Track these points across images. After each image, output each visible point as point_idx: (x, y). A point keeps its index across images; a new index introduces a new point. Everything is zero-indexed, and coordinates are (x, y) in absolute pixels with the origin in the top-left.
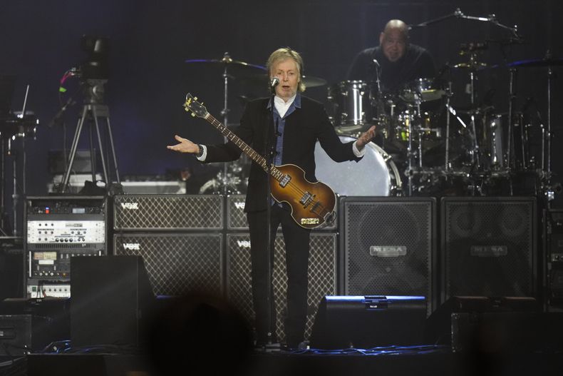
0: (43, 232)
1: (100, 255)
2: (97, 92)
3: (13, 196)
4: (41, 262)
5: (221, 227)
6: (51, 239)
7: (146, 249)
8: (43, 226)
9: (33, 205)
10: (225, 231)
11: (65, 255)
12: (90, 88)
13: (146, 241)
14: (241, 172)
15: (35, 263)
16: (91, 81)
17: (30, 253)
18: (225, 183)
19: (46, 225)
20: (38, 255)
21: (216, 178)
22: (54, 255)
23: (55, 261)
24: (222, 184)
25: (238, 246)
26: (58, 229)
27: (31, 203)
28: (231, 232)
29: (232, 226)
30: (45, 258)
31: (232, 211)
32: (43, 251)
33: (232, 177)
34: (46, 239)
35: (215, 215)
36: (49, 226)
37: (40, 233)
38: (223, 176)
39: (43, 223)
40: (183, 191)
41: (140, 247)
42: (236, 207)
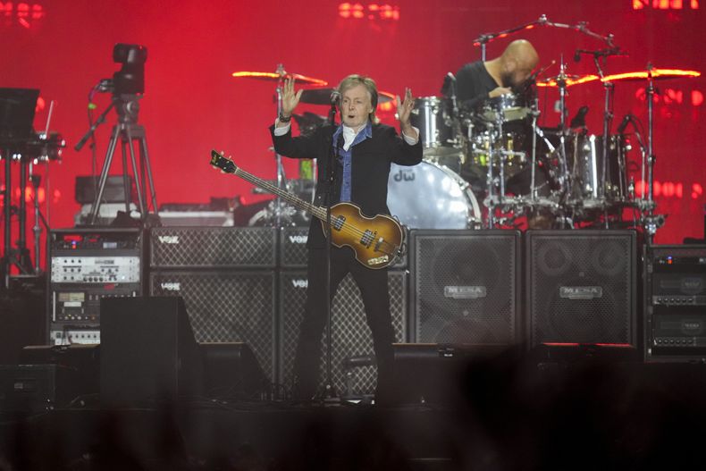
0: (69, 270)
1: (134, 295)
2: (131, 108)
3: (36, 228)
4: (67, 304)
5: (274, 264)
6: (78, 278)
7: (187, 289)
8: (69, 263)
9: (58, 239)
10: (278, 268)
11: (94, 297)
12: (124, 105)
13: (188, 280)
15: (60, 305)
16: (124, 96)
17: (54, 294)
18: (278, 214)
19: (73, 261)
20: (63, 296)
21: (268, 209)
22: (81, 296)
23: (82, 303)
24: (274, 214)
25: (293, 286)
26: (86, 266)
27: (55, 236)
28: (286, 269)
29: (286, 262)
30: (72, 299)
31: (286, 247)
32: (69, 292)
33: (286, 206)
34: (72, 278)
35: (266, 251)
36: (76, 263)
37: (65, 270)
38: (276, 206)
39: (69, 259)
40: (230, 223)
41: (180, 287)
42: (290, 241)
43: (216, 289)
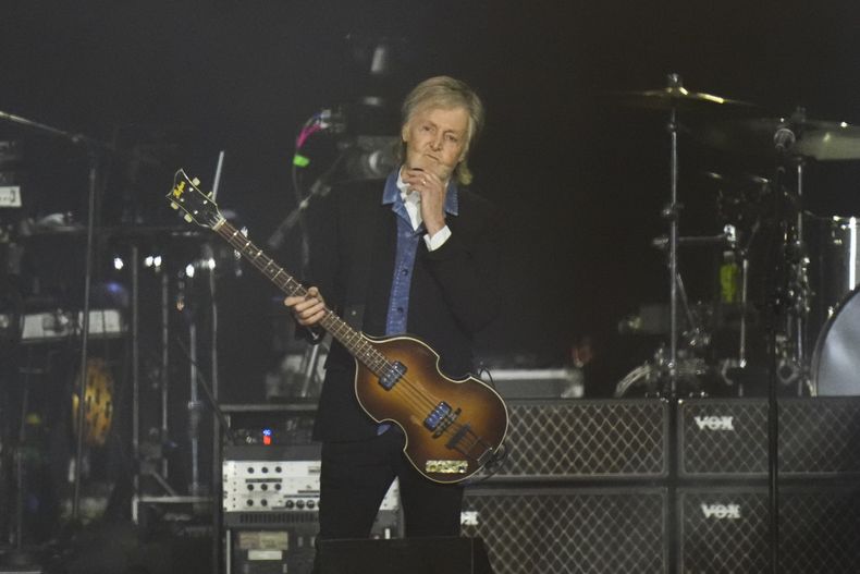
0: (257, 486)
1: (388, 536)
2: (378, 164)
3: (191, 404)
4: (254, 555)
5: (664, 472)
6: (276, 501)
7: (492, 523)
8: (258, 474)
9: (235, 426)
10: (673, 482)
11: (307, 540)
12: (364, 157)
13: (493, 506)
14: (707, 348)
15: (240, 557)
16: (365, 141)
17: (228, 533)
18: (672, 372)
19: (265, 470)
20: (245, 539)
21: (653, 362)
22: (282, 537)
23: (285, 553)
24: (666, 373)
25: (703, 515)
26: (292, 480)
27: (229, 419)
28: (688, 483)
29: (689, 470)
30: (262, 545)
31: (689, 437)
32: (258, 530)
33: (688, 358)
34: (264, 503)
35: (649, 445)
36: (272, 474)
37: (251, 488)
38: (667, 356)
39: (258, 466)
40: (578, 391)
41: (478, 519)
42: (696, 427)
43: (550, 523)
